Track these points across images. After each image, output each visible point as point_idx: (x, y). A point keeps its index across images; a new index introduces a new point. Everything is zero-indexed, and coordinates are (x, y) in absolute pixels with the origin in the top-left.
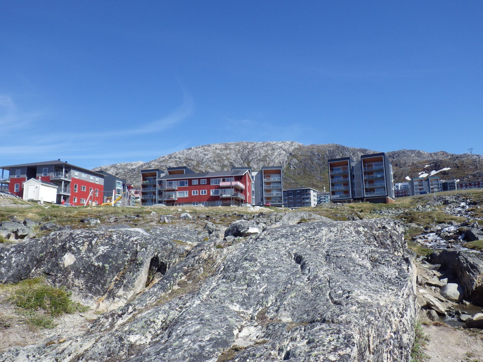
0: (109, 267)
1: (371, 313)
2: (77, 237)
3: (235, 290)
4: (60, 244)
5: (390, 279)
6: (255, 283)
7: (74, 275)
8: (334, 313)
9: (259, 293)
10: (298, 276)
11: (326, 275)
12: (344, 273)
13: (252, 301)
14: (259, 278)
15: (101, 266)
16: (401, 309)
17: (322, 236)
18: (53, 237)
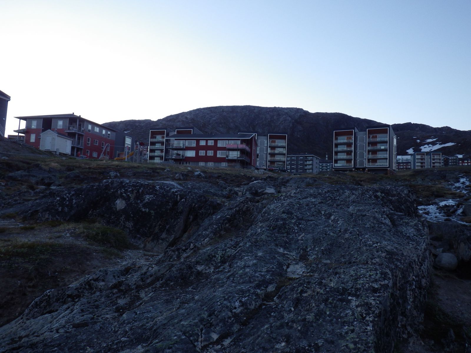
0: (155, 213)
1: (397, 260)
2: (127, 185)
3: (278, 236)
4: (112, 191)
5: (409, 236)
6: (294, 232)
7: (125, 218)
8: (368, 257)
9: (298, 240)
10: (330, 228)
11: (355, 229)
12: (370, 229)
13: (293, 246)
14: (297, 228)
15: (147, 212)
16: (420, 260)
17: (346, 198)
18: (105, 184)
